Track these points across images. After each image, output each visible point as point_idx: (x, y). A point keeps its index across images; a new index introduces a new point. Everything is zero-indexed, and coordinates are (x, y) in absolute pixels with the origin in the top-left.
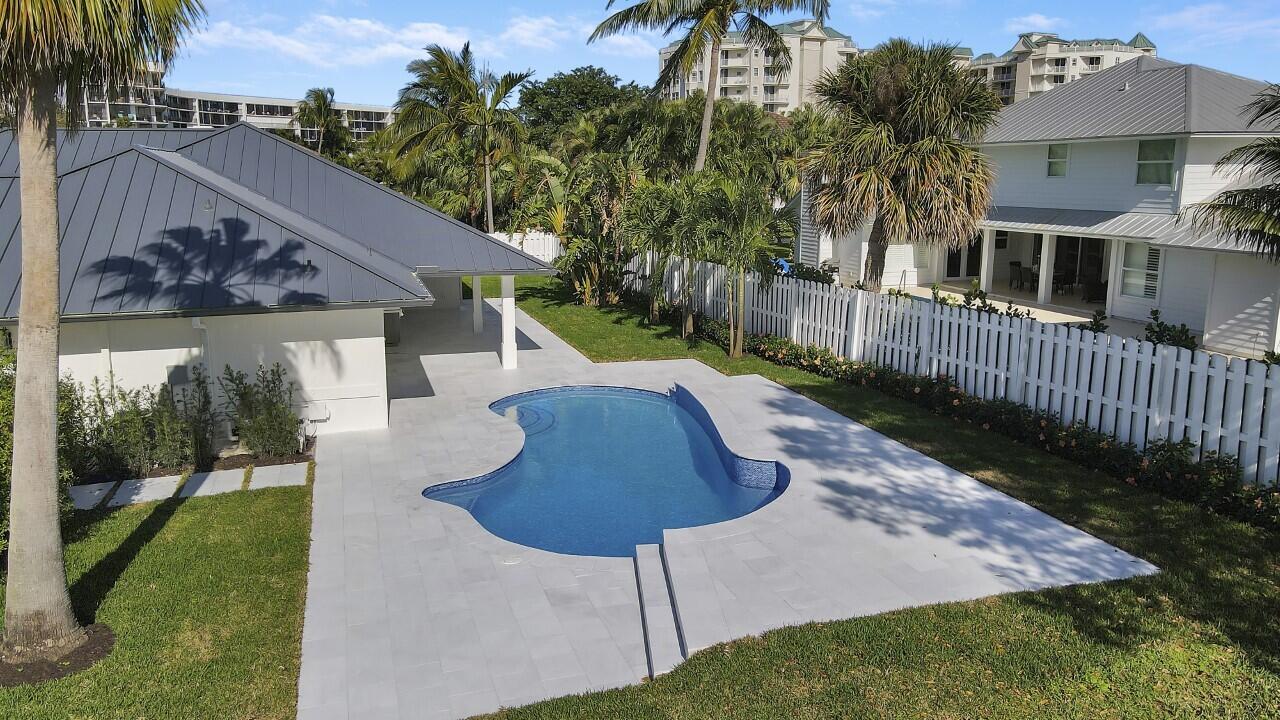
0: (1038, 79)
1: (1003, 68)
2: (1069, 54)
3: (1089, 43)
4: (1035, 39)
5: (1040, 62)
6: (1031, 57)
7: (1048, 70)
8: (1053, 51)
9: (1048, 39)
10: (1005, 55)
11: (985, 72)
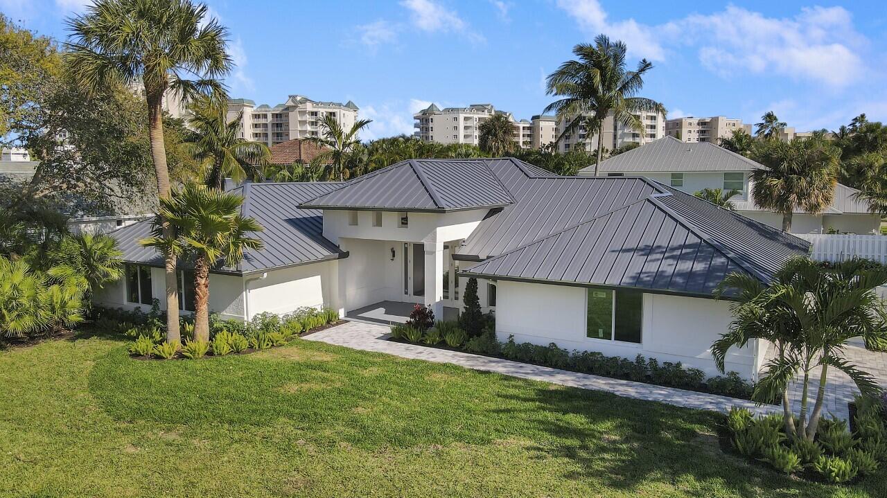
0: (303, 123)
1: (277, 114)
2: (319, 110)
3: (329, 104)
4: (298, 98)
5: (303, 113)
6: (298, 109)
7: (308, 118)
8: (309, 107)
9: (305, 100)
10: (277, 107)
11: (265, 116)
